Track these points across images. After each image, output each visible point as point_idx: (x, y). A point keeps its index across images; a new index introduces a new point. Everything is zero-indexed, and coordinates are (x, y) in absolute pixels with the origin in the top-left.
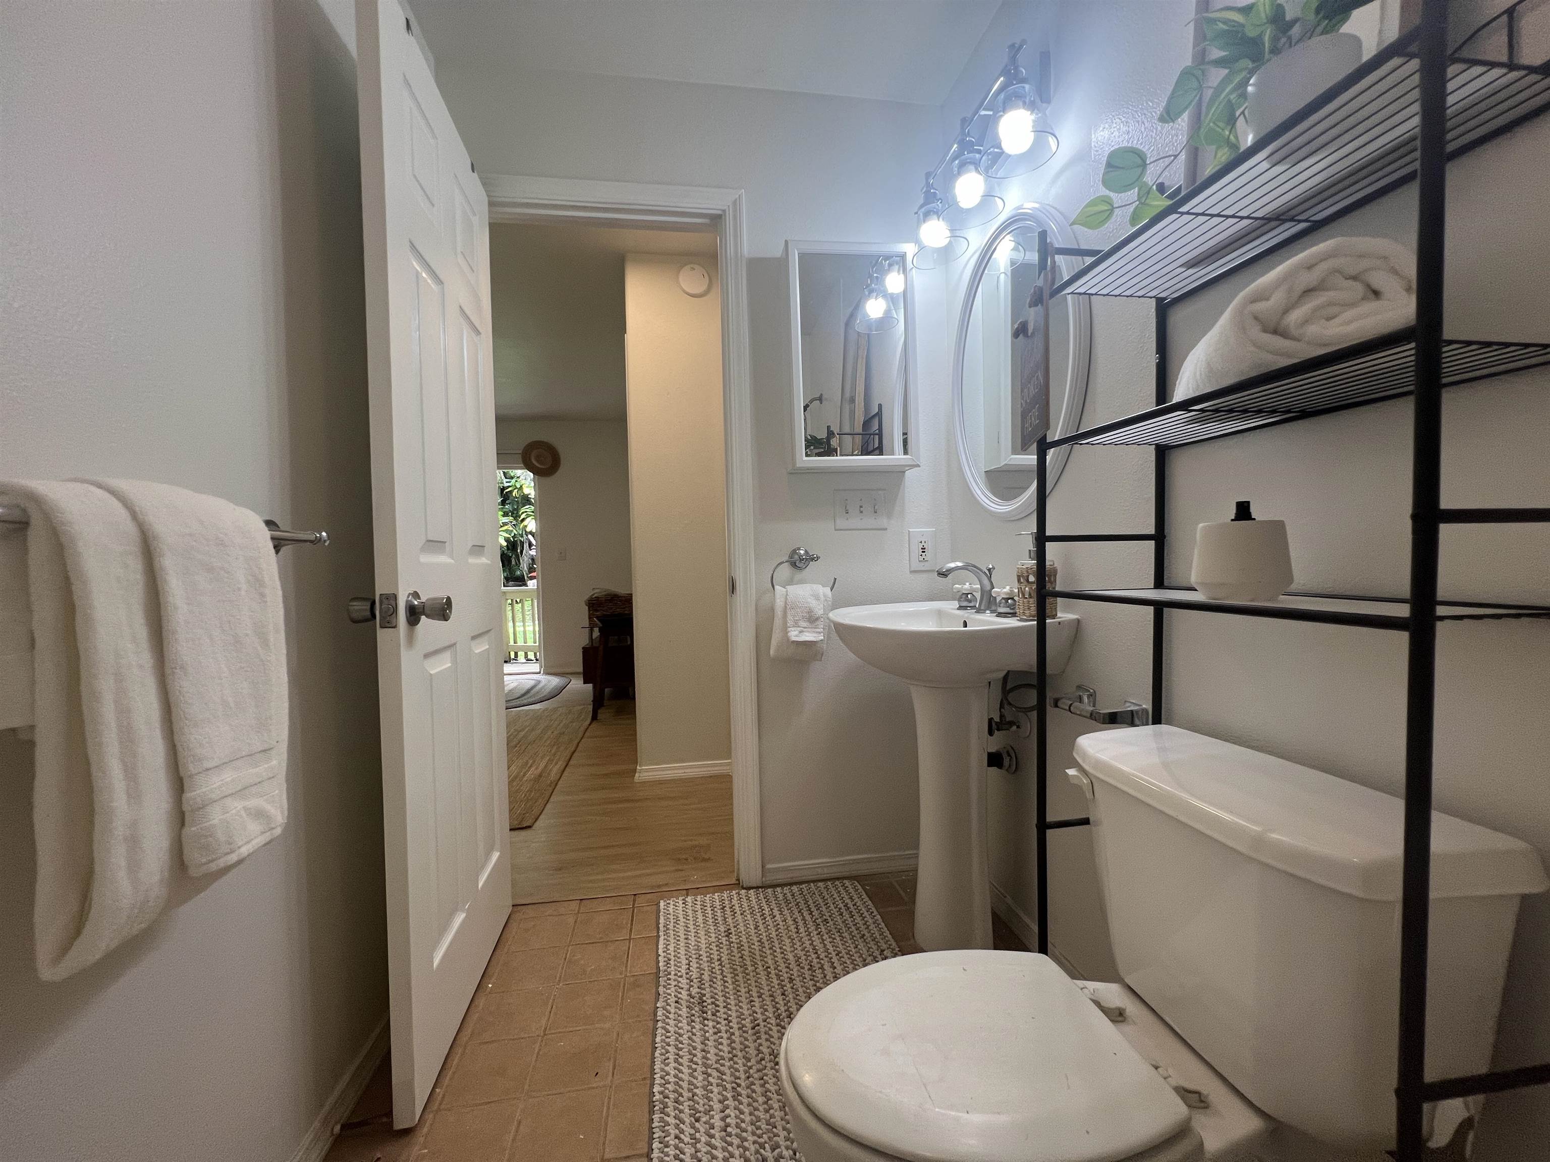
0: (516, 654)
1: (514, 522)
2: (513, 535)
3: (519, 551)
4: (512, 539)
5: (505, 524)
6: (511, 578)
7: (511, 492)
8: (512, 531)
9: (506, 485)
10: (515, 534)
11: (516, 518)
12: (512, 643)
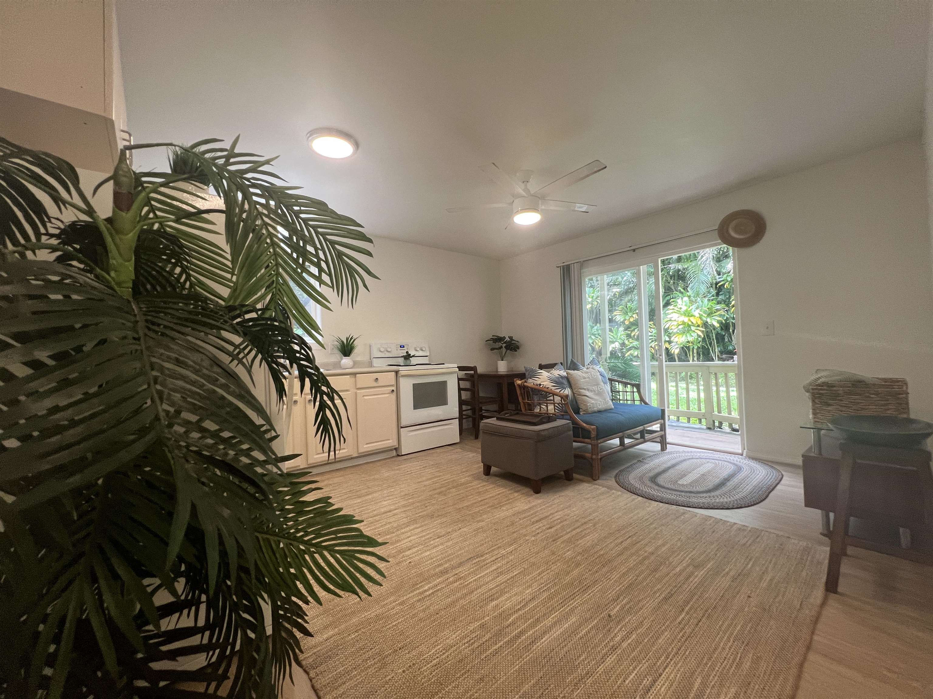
0: (721, 423)
1: (727, 308)
2: (725, 318)
3: (731, 330)
4: (724, 321)
5: (718, 310)
6: (724, 352)
7: (723, 285)
8: (724, 315)
9: (719, 280)
10: (727, 318)
11: (728, 305)
12: (716, 413)
